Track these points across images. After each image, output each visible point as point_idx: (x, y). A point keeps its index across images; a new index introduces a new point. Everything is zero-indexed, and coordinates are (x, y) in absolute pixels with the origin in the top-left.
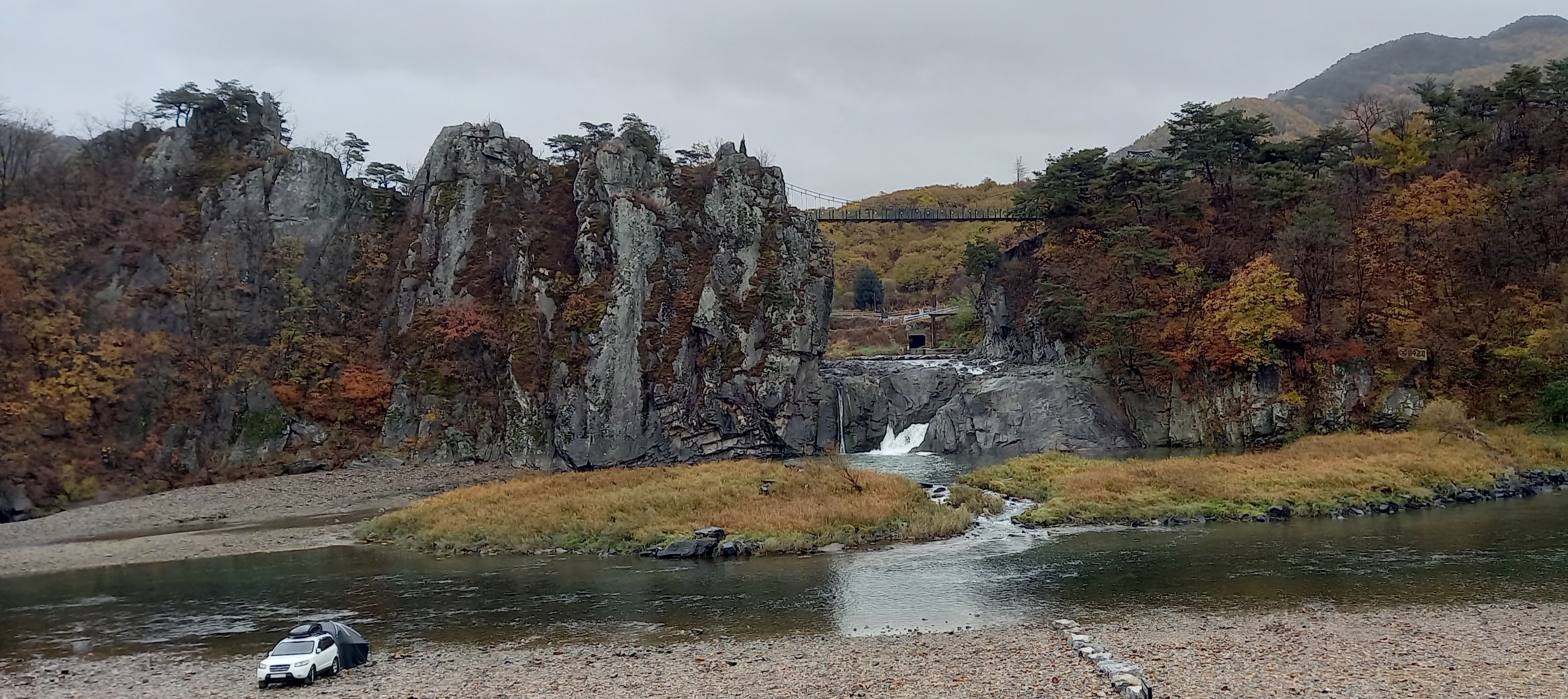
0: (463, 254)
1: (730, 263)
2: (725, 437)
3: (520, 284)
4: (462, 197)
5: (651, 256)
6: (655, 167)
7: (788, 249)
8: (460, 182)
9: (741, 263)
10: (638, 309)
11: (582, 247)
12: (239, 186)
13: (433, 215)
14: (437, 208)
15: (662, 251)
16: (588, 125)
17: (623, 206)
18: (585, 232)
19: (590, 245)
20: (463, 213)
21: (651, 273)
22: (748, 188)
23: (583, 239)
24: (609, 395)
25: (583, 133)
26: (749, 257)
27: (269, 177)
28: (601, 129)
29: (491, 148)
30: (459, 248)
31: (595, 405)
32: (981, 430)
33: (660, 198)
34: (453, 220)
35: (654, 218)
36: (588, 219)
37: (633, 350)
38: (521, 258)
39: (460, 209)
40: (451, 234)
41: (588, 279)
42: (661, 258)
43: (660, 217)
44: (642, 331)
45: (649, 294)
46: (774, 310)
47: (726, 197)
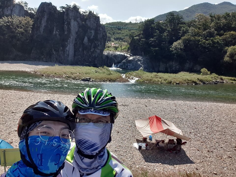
0: (45, 26)
2: (87, 62)
3: (54, 33)
4: (45, 16)
5: (77, 30)
6: (78, 14)
8: (44, 13)
9: (92, 33)
11: (65, 27)
12: (7, 9)
13: (40, 18)
16: (67, 5)
17: (72, 21)
18: (66, 24)
23: (65, 26)
24: (69, 53)
25: (66, 6)
27: (12, 8)
28: (69, 6)
29: (50, 7)
30: (44, 25)
31: (66, 55)
32: (129, 66)
33: (79, 20)
34: (43, 19)
35: (77, 23)
36: (66, 22)
37: (73, 46)
38: (55, 28)
39: (44, 18)
40: (43, 22)
41: (66, 33)
42: (78, 30)
43: (79, 23)
44: (75, 43)
45: (76, 37)
46: (97, 42)
47: (90, 21)
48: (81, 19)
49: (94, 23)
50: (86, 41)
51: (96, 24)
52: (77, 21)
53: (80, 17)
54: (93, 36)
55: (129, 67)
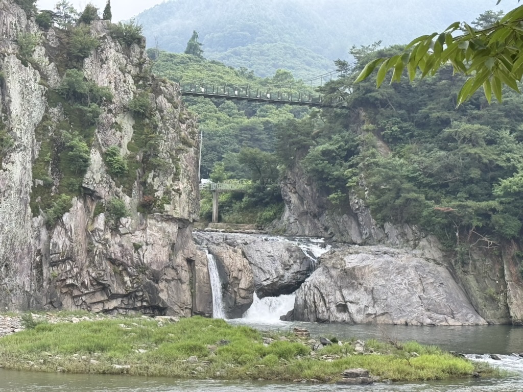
1: (111, 126)
7: (161, 118)
10: (29, 166)
15: (46, 111)
17: (12, 62)
21: (40, 129)
22: (120, 55)
26: (127, 124)
33: (41, 56)
35: (39, 78)
45: (37, 153)
46: (154, 177)
47: (103, 62)
49: (122, 76)
50: (98, 177)
52: (36, 66)
53: (46, 44)
54: (130, 147)
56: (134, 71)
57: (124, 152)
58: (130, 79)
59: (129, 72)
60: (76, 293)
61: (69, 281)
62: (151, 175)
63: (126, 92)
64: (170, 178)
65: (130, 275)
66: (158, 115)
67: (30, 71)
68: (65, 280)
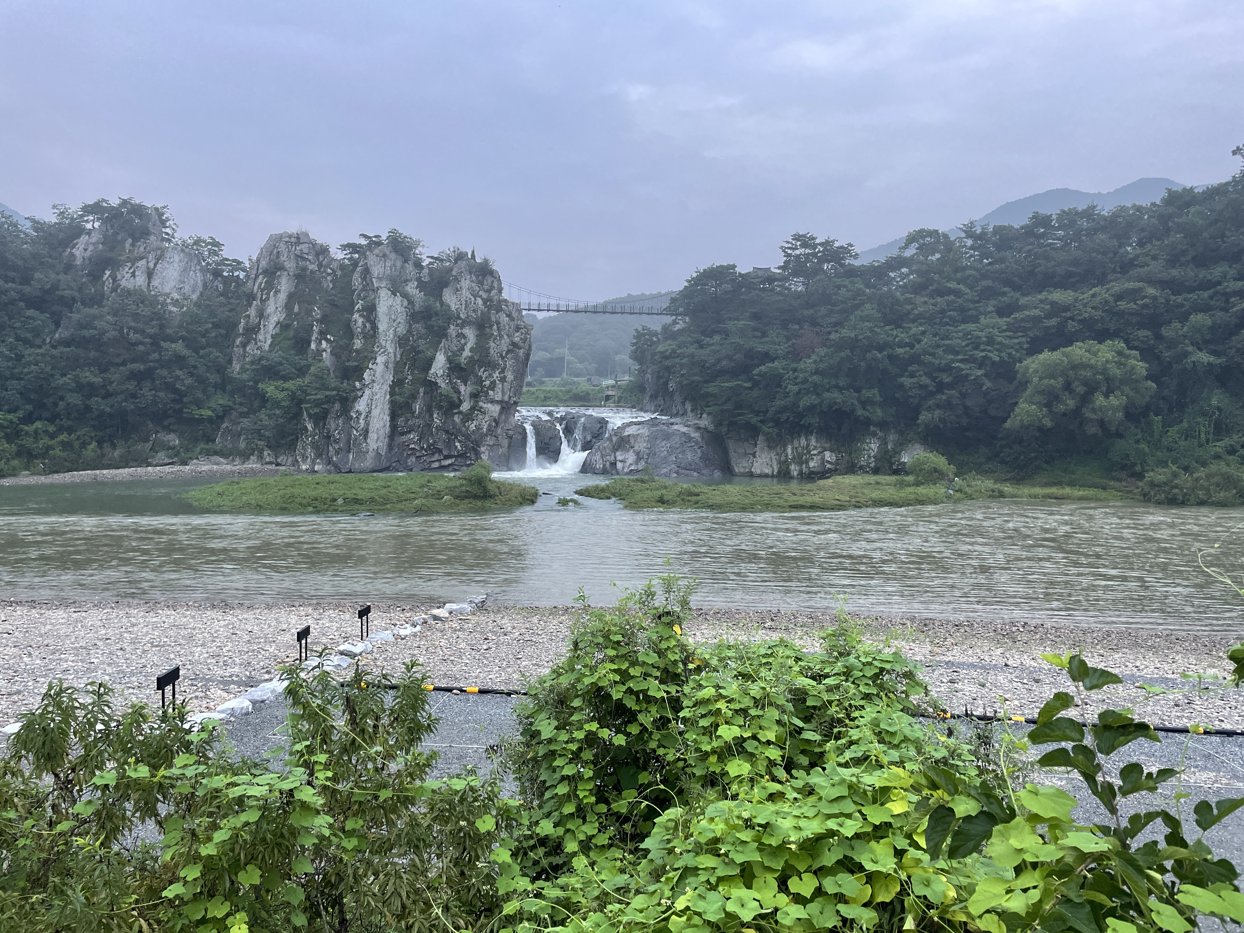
0: (278, 323)
1: (457, 336)
2: (447, 457)
3: (313, 346)
4: (279, 283)
5: (402, 330)
6: (410, 267)
7: (498, 328)
8: (278, 273)
9: (465, 337)
10: (391, 366)
11: (355, 321)
12: (131, 271)
13: (259, 295)
14: (262, 291)
15: (410, 326)
16: (365, 236)
17: (384, 294)
18: (358, 311)
19: (360, 321)
20: (279, 295)
21: (402, 341)
22: (474, 285)
23: (356, 316)
24: (367, 424)
25: (363, 241)
26: (470, 333)
27: (151, 265)
28: (374, 239)
29: (301, 250)
30: (276, 319)
31: (357, 431)
32: (621, 461)
33: (411, 288)
34: (272, 299)
35: (406, 303)
36: (361, 302)
37: (385, 394)
38: (315, 328)
39: (277, 292)
40: (271, 307)
41: (358, 344)
42: (409, 331)
43: (411, 302)
44: (393, 381)
45: (399, 356)
46: (485, 371)
47: (457, 290)
48: (421, 286)
49: (473, 299)
50: (440, 373)
51: (485, 302)
52: (405, 295)
53: (419, 280)
54: (471, 350)
55: (619, 465)
56: (485, 296)
57: (467, 353)
58: (479, 301)
59: (480, 296)
60: (418, 454)
61: (412, 446)
62: (482, 370)
63: (474, 311)
64: (497, 372)
65: (460, 442)
66: (495, 327)
67: (399, 299)
68: (408, 445)
